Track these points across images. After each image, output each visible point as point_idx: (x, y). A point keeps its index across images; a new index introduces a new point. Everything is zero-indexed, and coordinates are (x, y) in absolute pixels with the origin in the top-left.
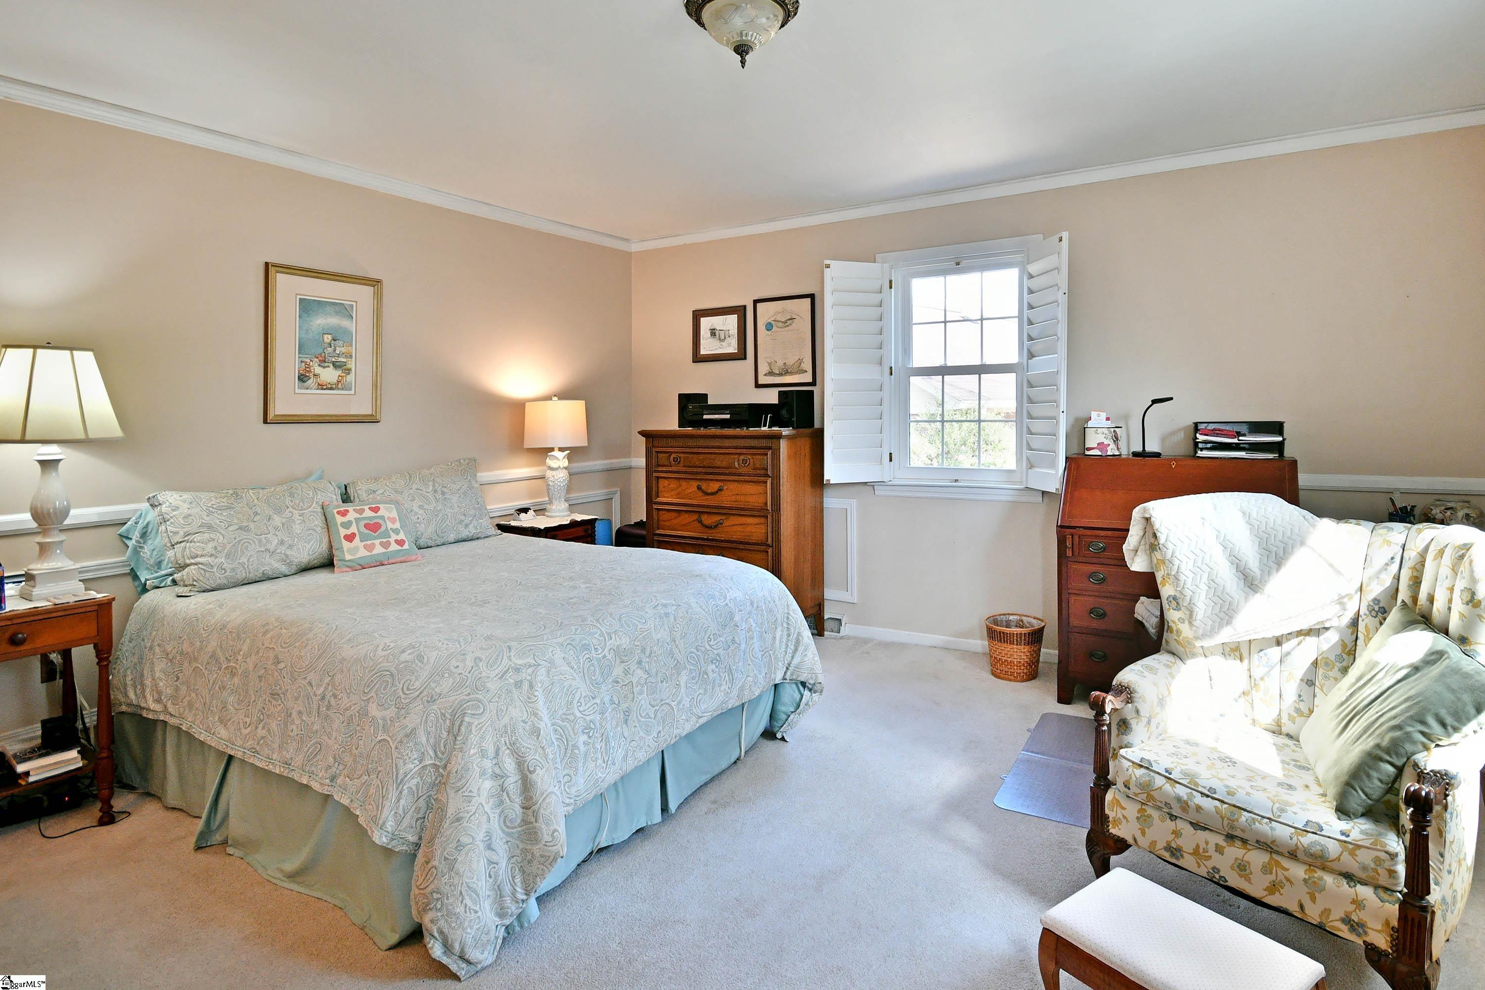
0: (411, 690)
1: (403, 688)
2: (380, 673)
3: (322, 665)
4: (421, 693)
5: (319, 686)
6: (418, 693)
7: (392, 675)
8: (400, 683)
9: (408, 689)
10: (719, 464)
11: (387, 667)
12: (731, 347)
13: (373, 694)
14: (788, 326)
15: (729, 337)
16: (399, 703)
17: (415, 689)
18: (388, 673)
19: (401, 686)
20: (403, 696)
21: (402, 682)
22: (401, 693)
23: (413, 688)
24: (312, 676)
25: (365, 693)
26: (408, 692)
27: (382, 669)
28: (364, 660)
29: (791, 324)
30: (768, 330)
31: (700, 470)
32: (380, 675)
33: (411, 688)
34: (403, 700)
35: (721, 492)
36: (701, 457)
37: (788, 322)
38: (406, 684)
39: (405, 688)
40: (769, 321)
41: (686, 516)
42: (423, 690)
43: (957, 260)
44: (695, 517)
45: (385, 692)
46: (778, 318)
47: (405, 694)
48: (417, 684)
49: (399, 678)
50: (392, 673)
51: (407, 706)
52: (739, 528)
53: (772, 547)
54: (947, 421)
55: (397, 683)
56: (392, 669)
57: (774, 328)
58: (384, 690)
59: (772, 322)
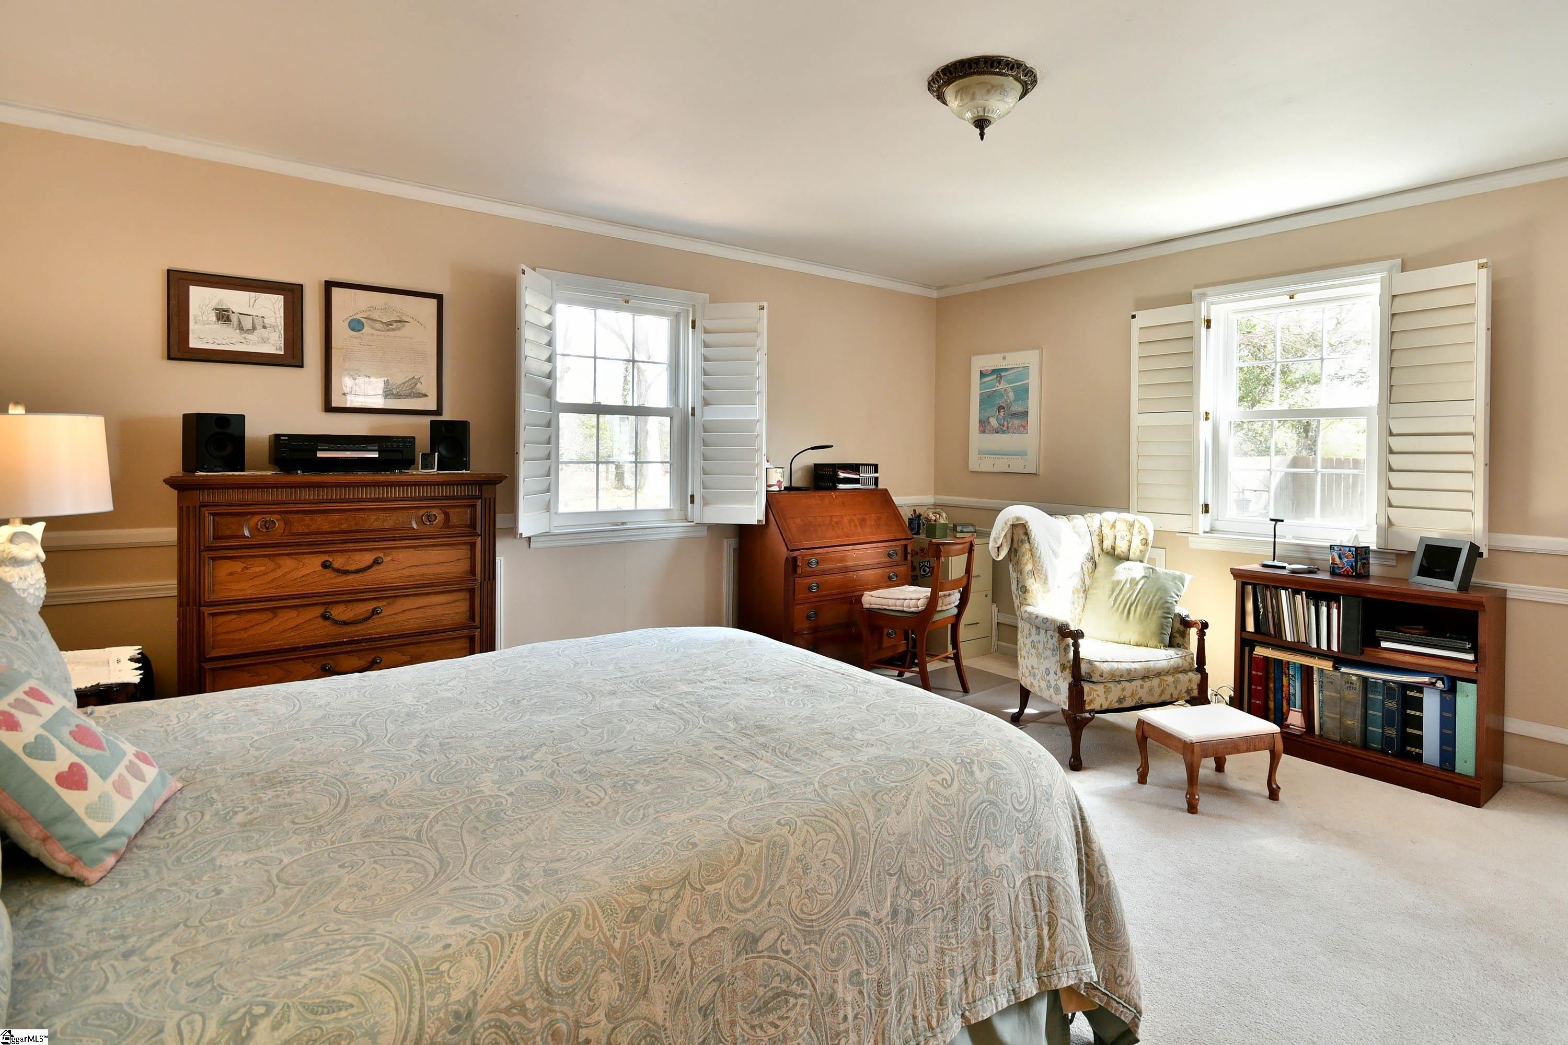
0: (1023, 802)
1: (1014, 807)
2: (976, 811)
3: (868, 871)
4: (1035, 797)
5: (879, 904)
6: (1032, 799)
7: (991, 803)
8: (1007, 805)
9: (1020, 804)
10: (376, 525)
11: (979, 797)
12: (274, 344)
13: (983, 841)
14: (394, 330)
15: (264, 327)
16: (1020, 825)
17: (1026, 798)
18: (985, 805)
19: (1011, 807)
20: (1020, 815)
21: (1009, 801)
22: (1017, 814)
23: (1024, 798)
24: (858, 901)
25: (970, 850)
26: (1022, 807)
27: (975, 804)
28: (937, 812)
29: (399, 329)
30: (353, 329)
31: (336, 537)
32: (978, 814)
33: (1021, 800)
34: (1024, 820)
35: (379, 567)
36: (336, 517)
37: (395, 324)
38: (1015, 800)
39: (1016, 805)
40: (358, 317)
41: (293, 614)
42: (1035, 793)
43: (627, 298)
44: (319, 611)
45: (998, 828)
46: (375, 316)
47: (1020, 811)
48: (1024, 792)
49: (1002, 800)
50: (989, 801)
51: (1032, 821)
52: (418, 614)
53: (480, 628)
54: (602, 463)
55: (1005, 807)
56: (986, 797)
57: (367, 329)
58: (995, 825)
59: (363, 320)
